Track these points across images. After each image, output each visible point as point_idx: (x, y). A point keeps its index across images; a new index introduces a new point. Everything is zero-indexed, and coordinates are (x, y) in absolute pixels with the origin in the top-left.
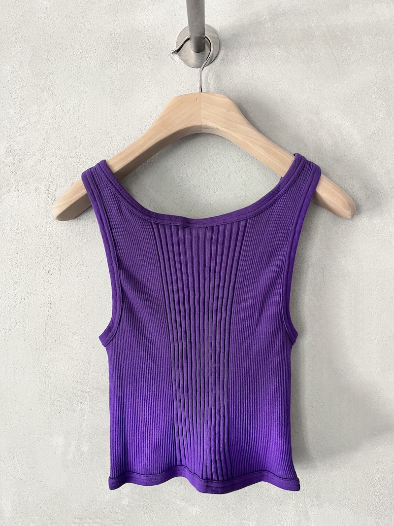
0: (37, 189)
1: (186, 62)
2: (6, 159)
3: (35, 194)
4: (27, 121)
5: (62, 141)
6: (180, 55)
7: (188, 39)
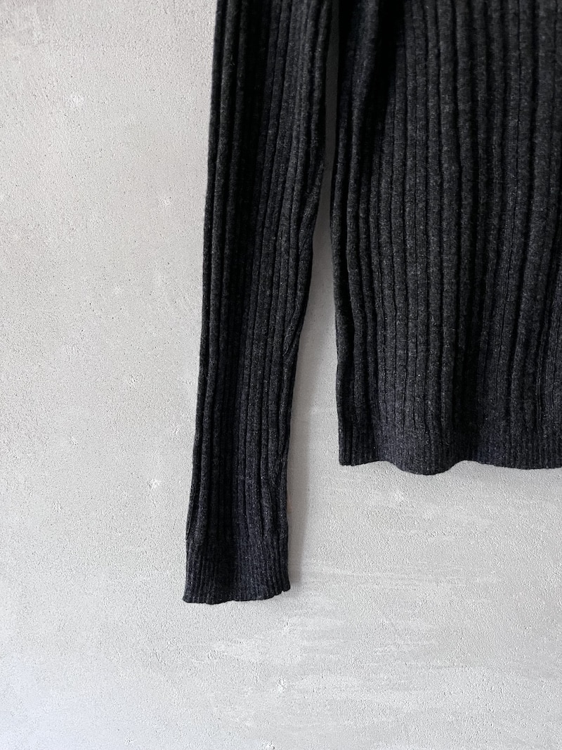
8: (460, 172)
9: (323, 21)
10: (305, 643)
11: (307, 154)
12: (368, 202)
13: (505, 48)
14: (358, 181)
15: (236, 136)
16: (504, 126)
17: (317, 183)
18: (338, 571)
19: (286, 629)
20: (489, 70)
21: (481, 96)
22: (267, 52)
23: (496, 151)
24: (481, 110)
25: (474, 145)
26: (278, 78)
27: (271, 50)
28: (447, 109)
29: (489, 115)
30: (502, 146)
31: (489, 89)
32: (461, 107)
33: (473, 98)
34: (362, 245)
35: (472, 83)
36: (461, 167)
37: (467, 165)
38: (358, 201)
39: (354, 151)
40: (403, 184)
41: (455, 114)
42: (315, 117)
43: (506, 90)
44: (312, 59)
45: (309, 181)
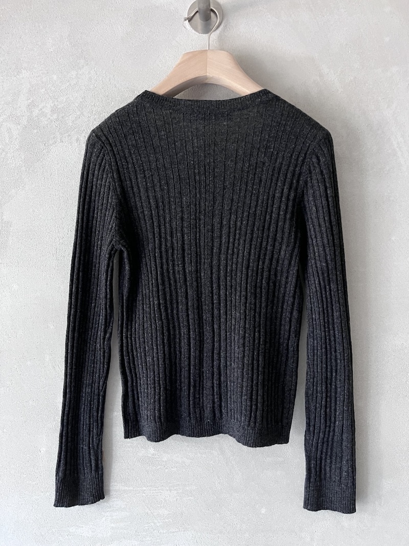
0: (78, 140)
1: (195, 28)
2: (52, 116)
3: (76, 144)
4: (68, 84)
5: (97, 99)
6: (190, 24)
7: (197, 12)
8: (163, 323)
9: (109, 274)
10: (113, 525)
11: (106, 316)
12: (131, 331)
13: (175, 281)
14: (127, 324)
15: (79, 307)
16: (177, 307)
17: (111, 325)
18: (126, 488)
19: (104, 519)
20: (170, 290)
21: (168, 298)
22: (91, 276)
23: (175, 316)
24: (168, 303)
25: (167, 314)
26: (95, 287)
27: (93, 276)
28: (156, 302)
29: (171, 303)
30: (178, 314)
31: (171, 295)
32: (161, 302)
33: (165, 299)
34: (130, 347)
35: (165, 294)
36: (163, 322)
37: (164, 321)
38: (127, 331)
39: (125, 314)
40: (144, 326)
41: (159, 304)
42: (108, 303)
43: (177, 296)
44: (106, 285)
45: (108, 324)
